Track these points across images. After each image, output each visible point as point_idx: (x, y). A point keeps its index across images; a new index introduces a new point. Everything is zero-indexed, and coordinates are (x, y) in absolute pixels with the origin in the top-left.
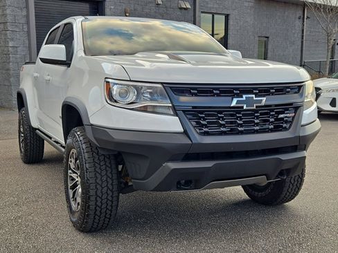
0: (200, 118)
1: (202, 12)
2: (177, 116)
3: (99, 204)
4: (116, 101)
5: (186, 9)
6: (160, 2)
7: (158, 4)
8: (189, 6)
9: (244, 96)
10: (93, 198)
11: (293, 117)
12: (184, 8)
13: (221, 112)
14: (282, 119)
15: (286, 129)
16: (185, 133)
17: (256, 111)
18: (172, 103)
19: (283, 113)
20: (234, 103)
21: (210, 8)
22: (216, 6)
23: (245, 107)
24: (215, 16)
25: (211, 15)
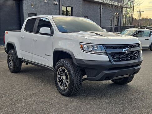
0: (114, 56)
1: (63, 6)
2: (107, 55)
3: (76, 86)
4: (85, 51)
5: (56, 4)
6: (46, 1)
7: (45, 2)
8: (57, 3)
9: (126, 48)
10: (75, 84)
11: (138, 55)
12: (55, 4)
13: (119, 54)
14: (135, 55)
15: (136, 59)
16: (110, 61)
17: (129, 53)
18: (106, 51)
19: (136, 53)
20: (123, 51)
21: (66, 4)
22: (68, 3)
23: (126, 52)
24: (68, 7)
25: (66, 7)
